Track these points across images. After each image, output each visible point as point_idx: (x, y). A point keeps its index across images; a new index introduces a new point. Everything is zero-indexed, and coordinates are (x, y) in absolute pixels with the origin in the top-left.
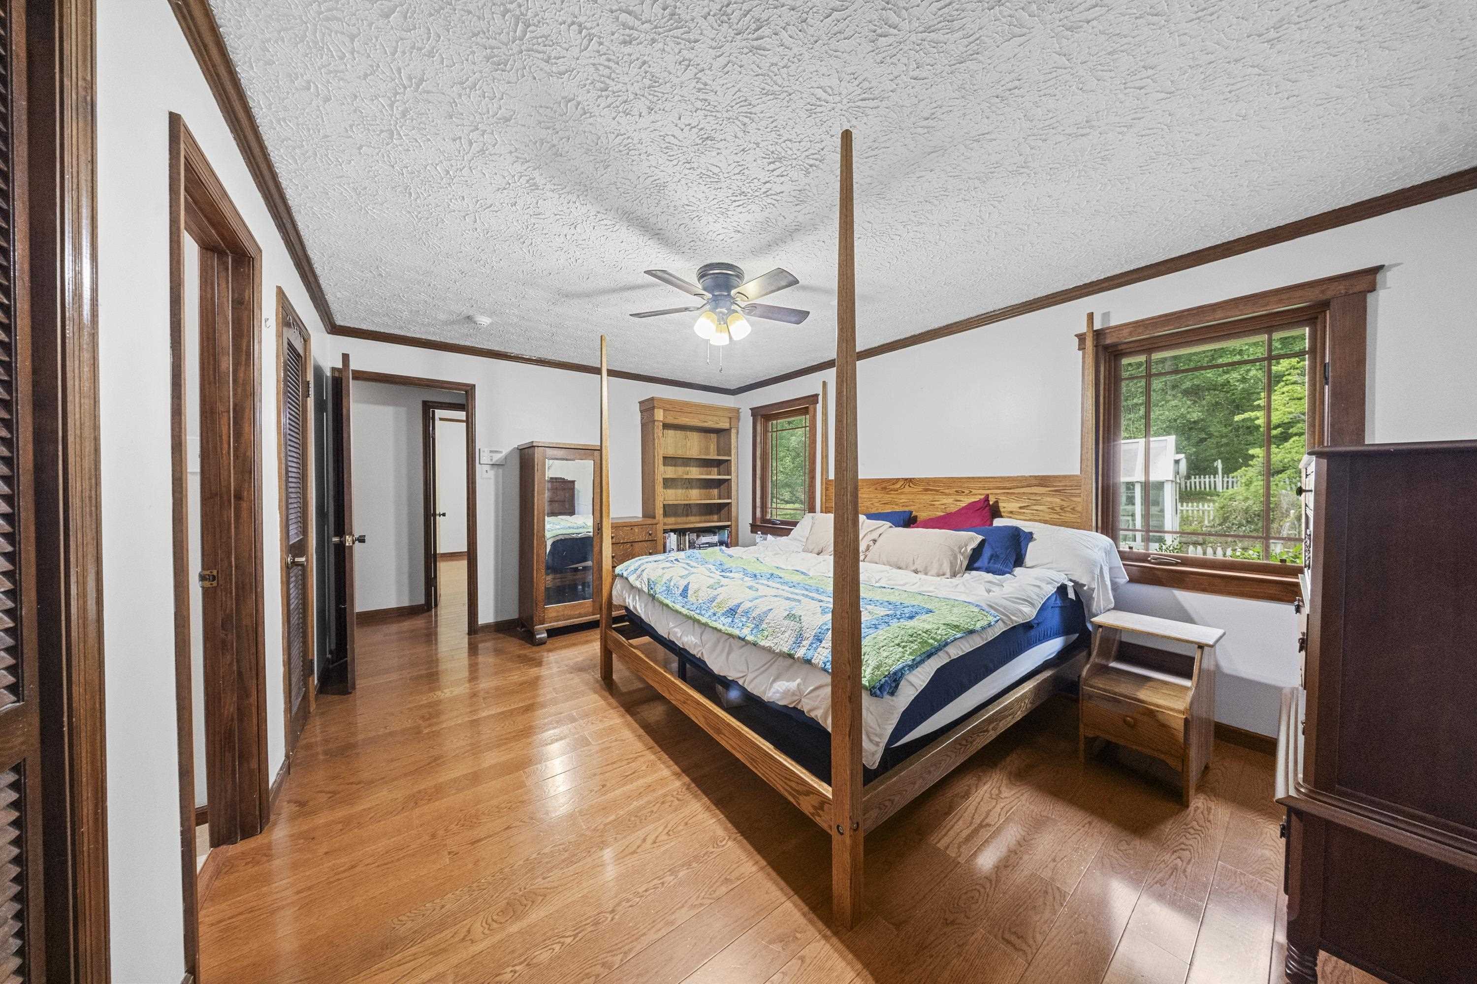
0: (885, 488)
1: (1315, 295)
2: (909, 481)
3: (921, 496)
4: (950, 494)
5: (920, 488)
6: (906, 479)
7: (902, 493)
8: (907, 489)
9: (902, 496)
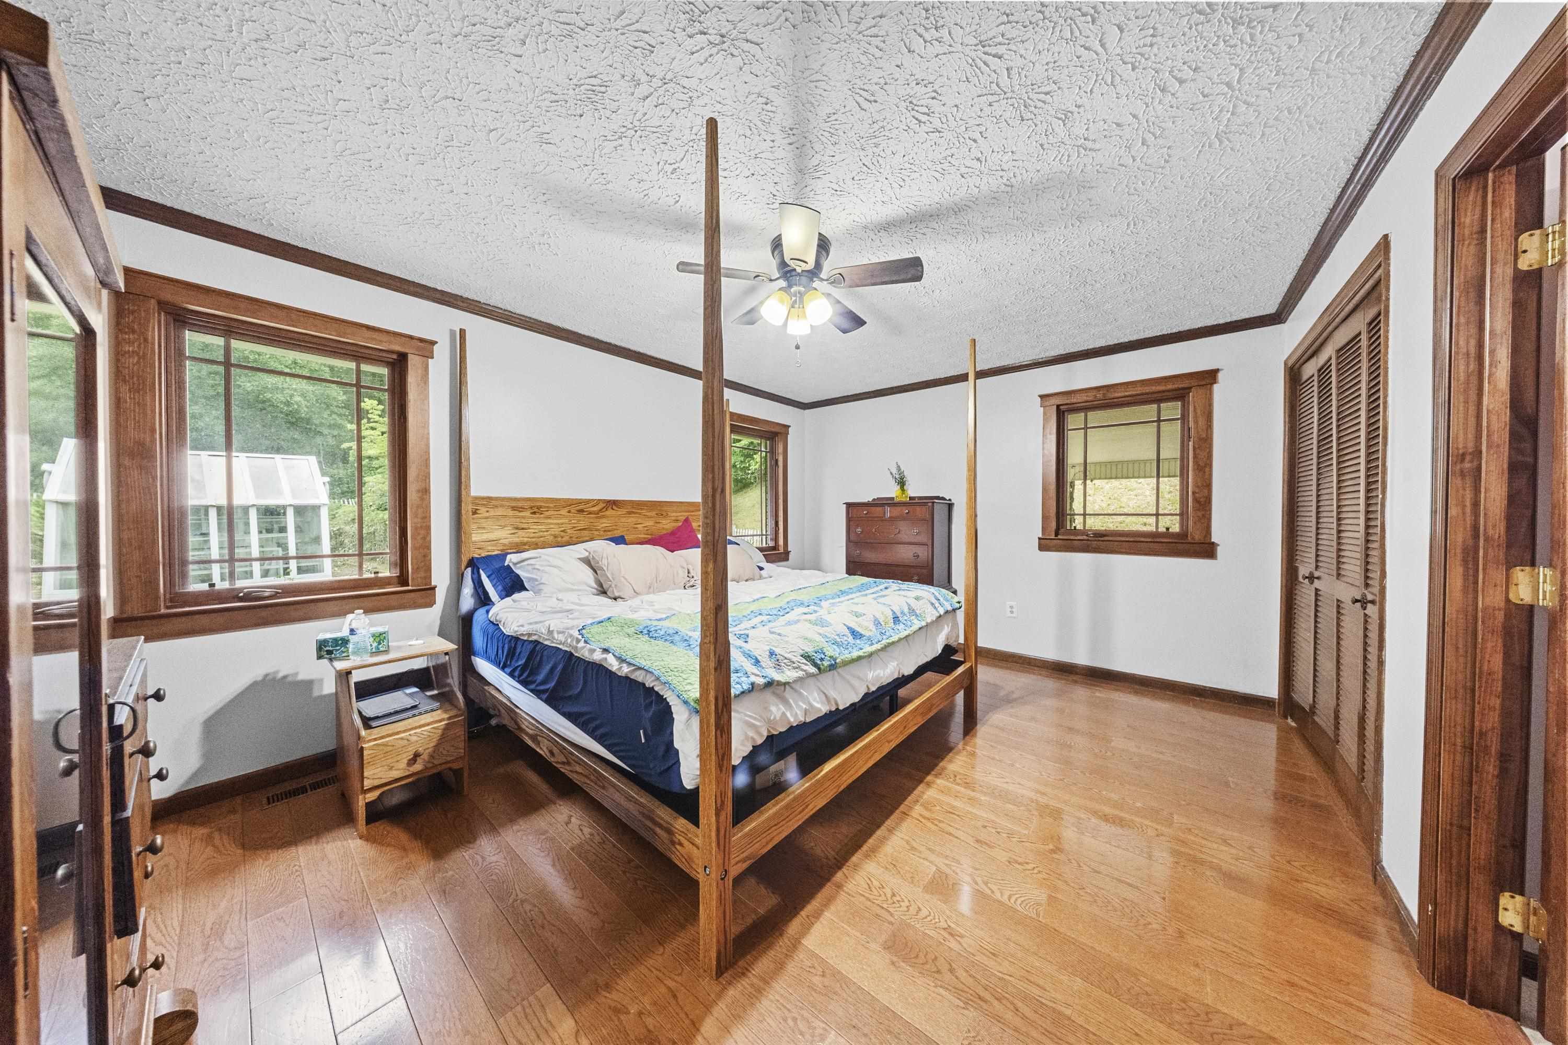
0: (581, 511)
1: (776, 429)
2: (613, 504)
3: (623, 520)
4: (651, 517)
5: (624, 511)
6: (609, 501)
7: (603, 517)
8: (609, 512)
9: (604, 520)
